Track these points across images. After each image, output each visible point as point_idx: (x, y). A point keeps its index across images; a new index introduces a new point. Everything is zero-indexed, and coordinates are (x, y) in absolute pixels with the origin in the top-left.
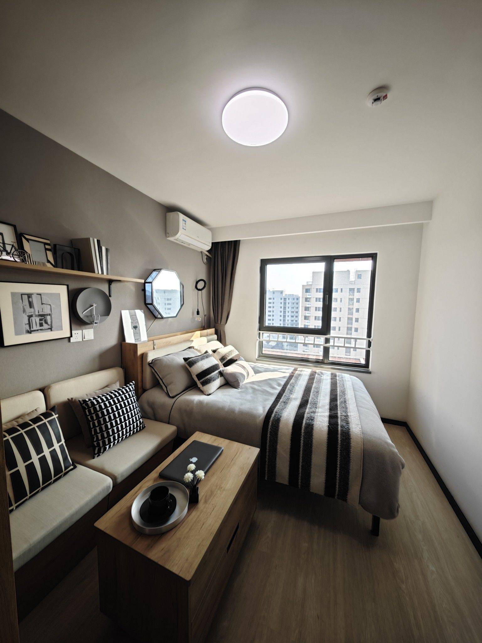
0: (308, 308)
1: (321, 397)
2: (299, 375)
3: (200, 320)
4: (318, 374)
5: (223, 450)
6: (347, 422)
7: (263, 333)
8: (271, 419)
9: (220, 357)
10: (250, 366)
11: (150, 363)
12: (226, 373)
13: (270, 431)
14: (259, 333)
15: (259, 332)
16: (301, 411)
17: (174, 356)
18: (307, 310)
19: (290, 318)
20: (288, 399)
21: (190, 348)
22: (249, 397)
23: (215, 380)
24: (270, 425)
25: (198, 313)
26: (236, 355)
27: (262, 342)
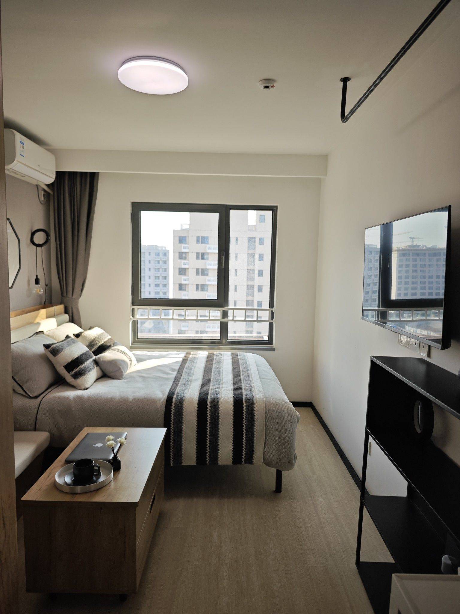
0: (185, 269)
1: (224, 375)
2: (195, 358)
3: (41, 293)
4: (217, 356)
6: (251, 391)
7: (138, 309)
9: (87, 343)
12: (103, 361)
14: (133, 309)
15: (134, 307)
16: (205, 389)
17: (24, 343)
18: (183, 274)
20: (188, 380)
21: (40, 333)
22: (140, 385)
23: (91, 370)
25: (37, 281)
26: (109, 340)
27: (137, 321)
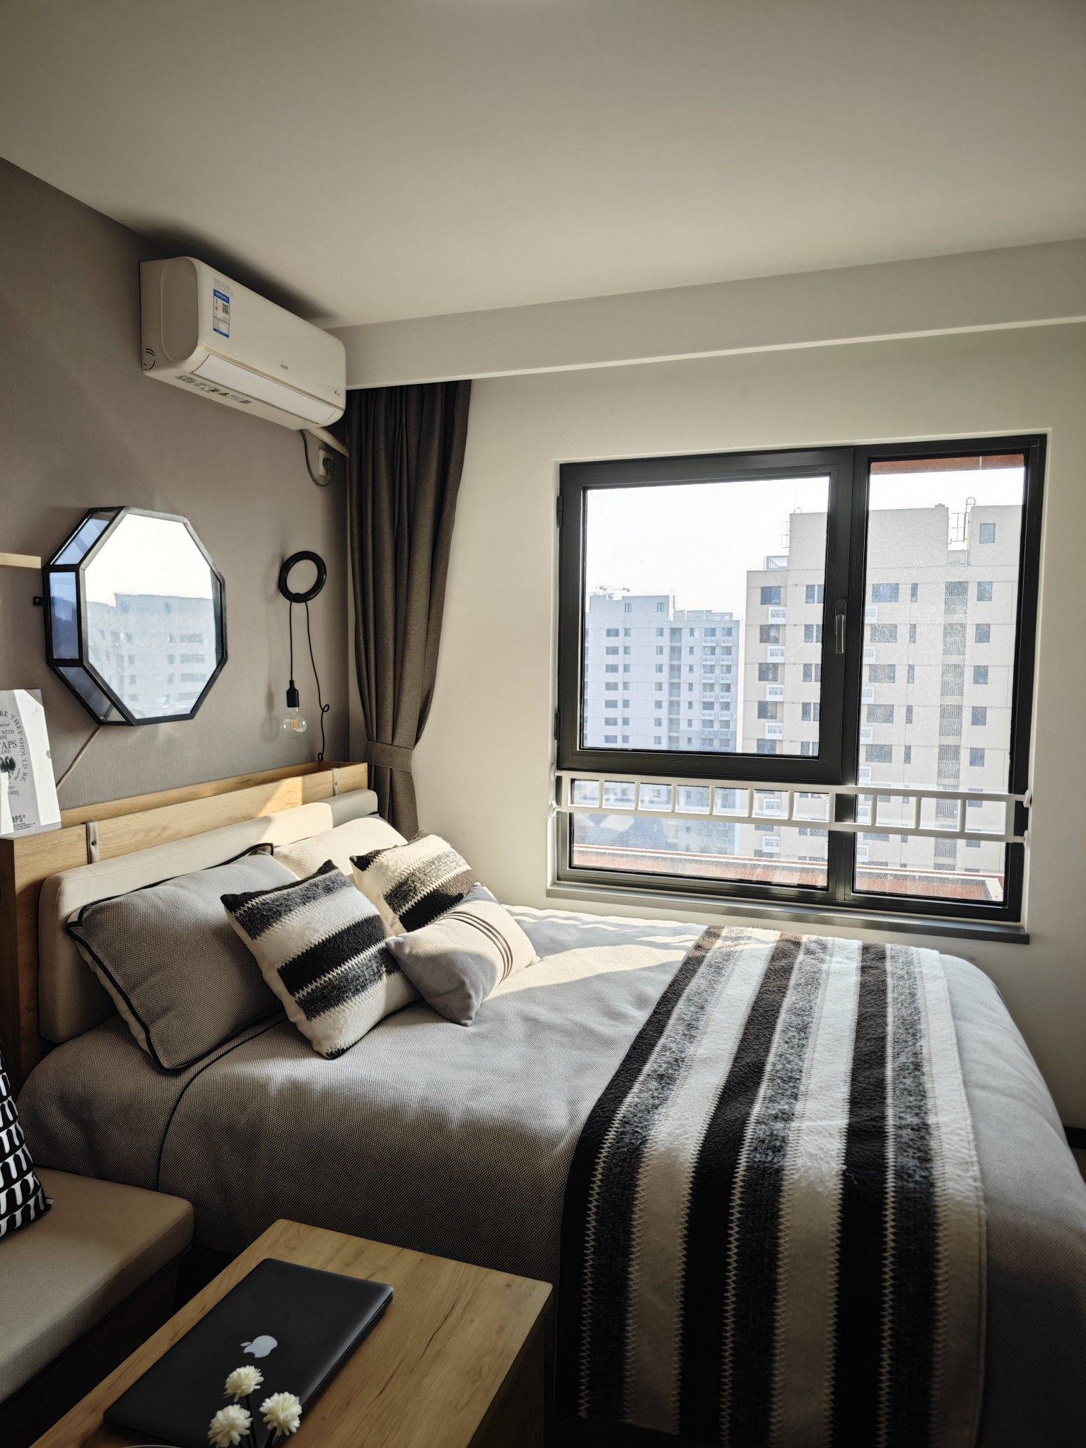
0: (775, 666)
1: (819, 1049)
2: (728, 956)
3: (301, 730)
4: (809, 952)
5: (390, 1298)
6: (921, 1154)
7: (573, 781)
8: (604, 1152)
9: (388, 888)
10: (518, 922)
11: (74, 924)
12: (410, 954)
13: (597, 1207)
14: (559, 780)
15: (559, 773)
16: (731, 1114)
17: (182, 887)
18: (770, 677)
19: (697, 714)
20: (677, 1060)
21: (255, 853)
22: (509, 1058)
23: (364, 987)
24: (600, 1177)
25: (293, 698)
26: (456, 878)
27: (571, 816)
